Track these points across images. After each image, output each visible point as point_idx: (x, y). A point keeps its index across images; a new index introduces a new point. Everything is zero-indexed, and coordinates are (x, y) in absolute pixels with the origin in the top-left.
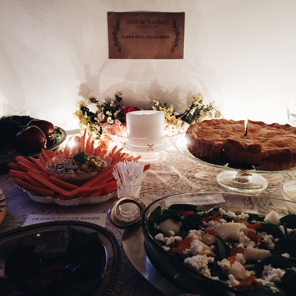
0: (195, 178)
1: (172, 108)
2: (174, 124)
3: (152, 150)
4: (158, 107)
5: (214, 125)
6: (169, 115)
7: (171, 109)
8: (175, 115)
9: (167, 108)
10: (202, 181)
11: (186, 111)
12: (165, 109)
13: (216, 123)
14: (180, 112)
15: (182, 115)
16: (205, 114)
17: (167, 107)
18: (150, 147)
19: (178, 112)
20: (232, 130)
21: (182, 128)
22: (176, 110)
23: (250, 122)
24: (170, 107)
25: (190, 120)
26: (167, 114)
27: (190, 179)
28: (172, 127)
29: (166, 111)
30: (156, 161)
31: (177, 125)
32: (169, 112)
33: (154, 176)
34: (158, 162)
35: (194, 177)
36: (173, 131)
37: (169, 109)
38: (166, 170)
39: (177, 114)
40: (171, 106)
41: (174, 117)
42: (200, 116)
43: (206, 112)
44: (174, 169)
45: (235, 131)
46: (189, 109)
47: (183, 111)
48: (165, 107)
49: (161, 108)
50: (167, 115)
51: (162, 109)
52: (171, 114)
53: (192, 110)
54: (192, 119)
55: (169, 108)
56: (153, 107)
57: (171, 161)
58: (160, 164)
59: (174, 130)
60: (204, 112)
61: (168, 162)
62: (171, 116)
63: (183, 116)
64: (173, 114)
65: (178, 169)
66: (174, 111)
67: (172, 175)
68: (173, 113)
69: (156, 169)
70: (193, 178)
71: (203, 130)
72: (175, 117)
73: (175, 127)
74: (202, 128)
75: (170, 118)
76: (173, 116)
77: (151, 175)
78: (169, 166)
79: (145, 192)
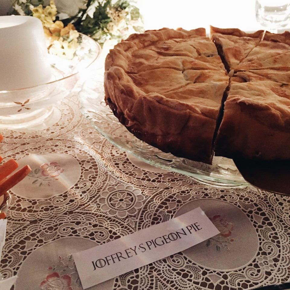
0: (130, 163)
1: (53, 6)
2: (64, 40)
3: (28, 109)
4: (27, 6)
5: (153, 43)
6: (50, 20)
7: (53, 9)
8: (60, 19)
9: (44, 7)
10: (146, 170)
11: (80, 10)
12: (40, 9)
13: (156, 38)
14: (68, 12)
15: (73, 18)
16: (118, 16)
17: (44, 5)
18: (23, 106)
19: (65, 13)
20: (196, 54)
21: (79, 47)
22: (62, 9)
23: (215, 30)
24: (49, 5)
25: (89, 28)
26: (47, 18)
27: (121, 166)
28: (61, 46)
29: (43, 13)
30: (41, 125)
31: (69, 40)
32: (50, 14)
33: (43, 172)
34: (45, 127)
35: (127, 159)
36: (64, 54)
37: (48, 9)
38: (67, 149)
39: (64, 16)
40: (51, 2)
41: (59, 24)
42: (109, 20)
43: (119, 11)
44: (82, 141)
45: (203, 55)
46: (84, 7)
47: (74, 11)
48: (41, 5)
49: (32, 7)
50: (46, 20)
51: (36, 8)
52: (54, 18)
53: (90, 8)
54: (94, 27)
55: (47, 7)
56: (17, 8)
57: (71, 119)
58: (50, 132)
59: (66, 50)
60: (117, 12)
61: (66, 123)
62: (54, 22)
63: (76, 20)
64: (57, 18)
65: (90, 139)
66: (58, 12)
67: (82, 163)
68: (57, 15)
69: (44, 148)
70: (125, 162)
71: (138, 60)
72: (62, 24)
73: (65, 44)
74: (135, 56)
75: (53, 26)
76: (57, 22)
77: (35, 171)
78: (70, 136)
79: (27, 238)
